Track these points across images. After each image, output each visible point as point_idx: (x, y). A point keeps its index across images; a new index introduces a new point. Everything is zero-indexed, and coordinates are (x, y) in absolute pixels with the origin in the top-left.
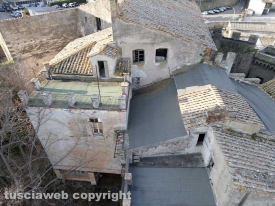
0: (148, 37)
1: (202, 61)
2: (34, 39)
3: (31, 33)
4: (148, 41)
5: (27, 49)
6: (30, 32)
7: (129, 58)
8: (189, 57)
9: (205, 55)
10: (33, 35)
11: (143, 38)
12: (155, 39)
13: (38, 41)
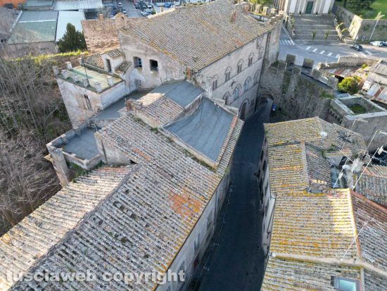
0: (142, 49)
1: (186, 78)
2: (107, 38)
3: (104, 33)
4: (142, 52)
5: (100, 44)
6: (104, 31)
7: (131, 62)
8: (175, 72)
9: (187, 73)
10: (106, 34)
11: (138, 48)
12: (146, 51)
13: (109, 40)
